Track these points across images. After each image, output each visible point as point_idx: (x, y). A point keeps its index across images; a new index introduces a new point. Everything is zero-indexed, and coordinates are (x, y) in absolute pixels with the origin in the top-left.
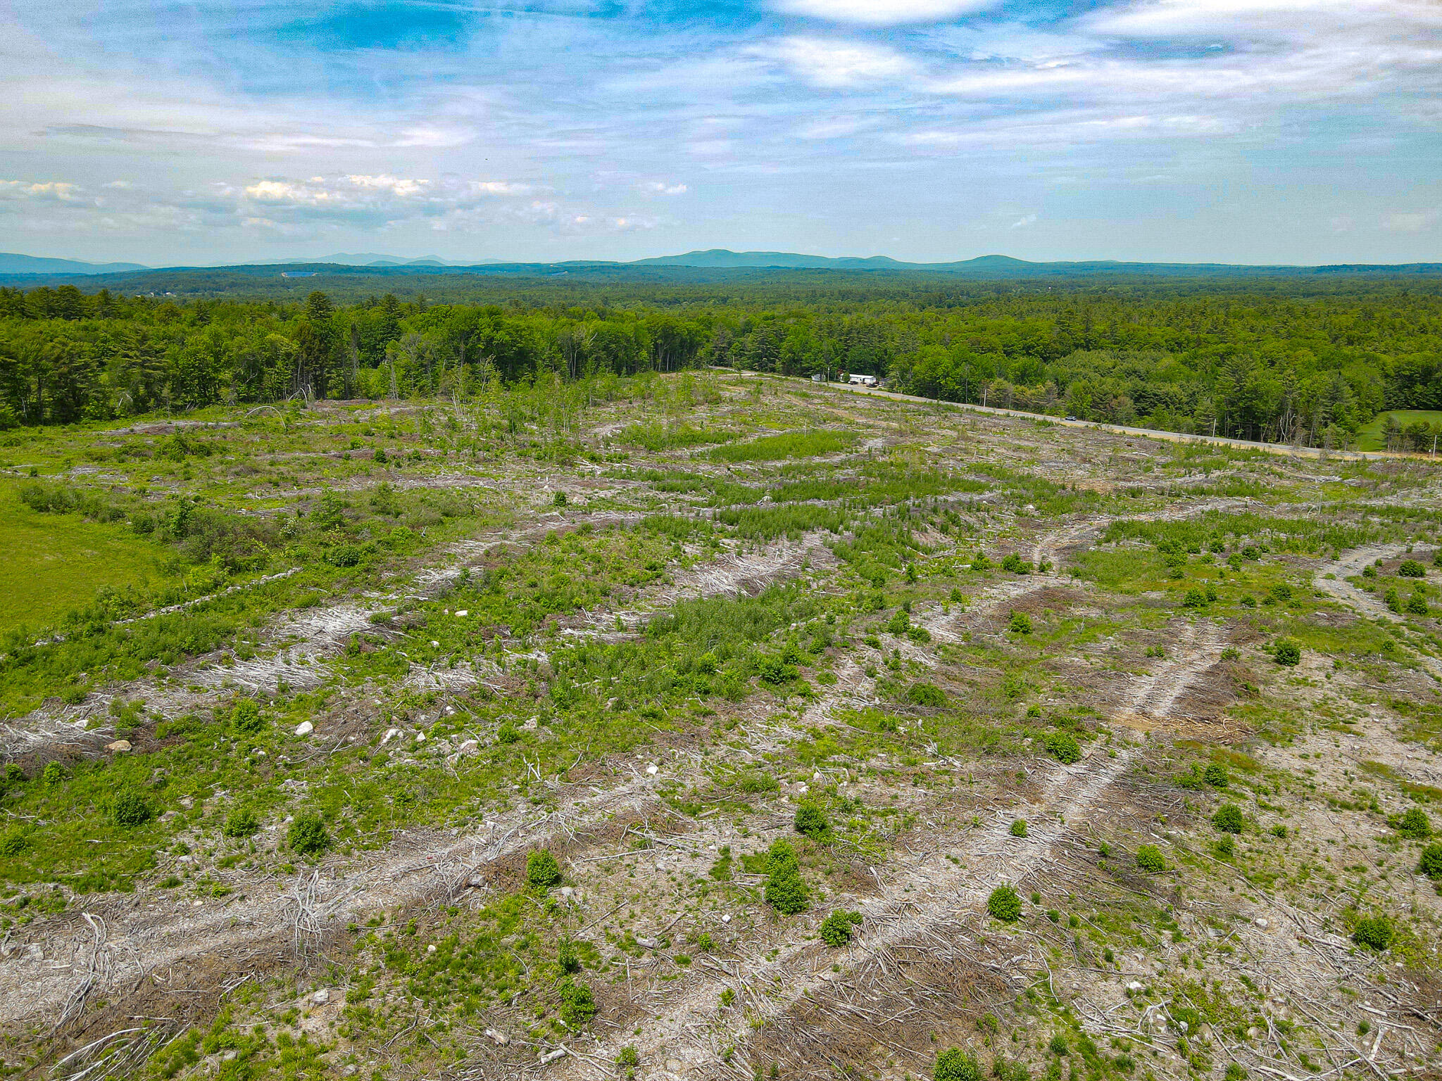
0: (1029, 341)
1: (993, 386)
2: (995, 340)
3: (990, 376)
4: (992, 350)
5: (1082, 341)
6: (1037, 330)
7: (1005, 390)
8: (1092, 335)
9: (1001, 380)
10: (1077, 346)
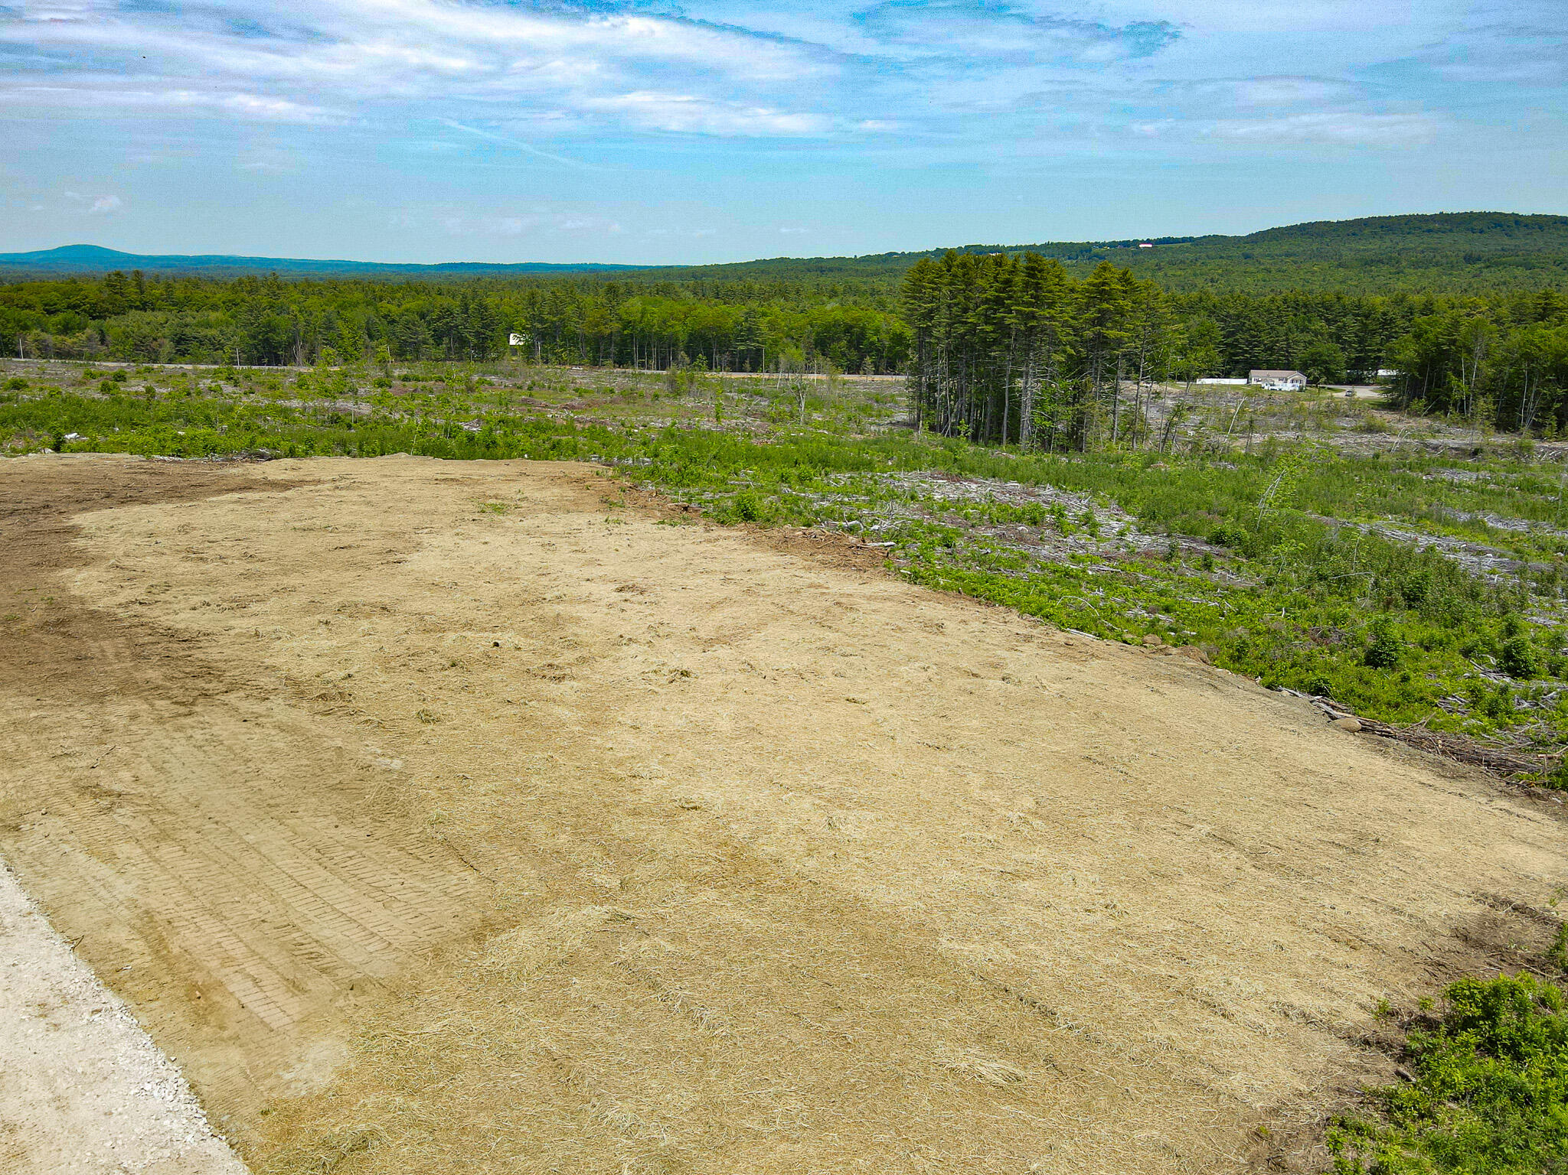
0: (73, 300)
1: (30, 339)
2: (33, 299)
3: (26, 328)
4: (29, 307)
5: (138, 303)
6: (81, 290)
7: (45, 341)
8: (147, 298)
9: (38, 331)
10: (131, 307)
